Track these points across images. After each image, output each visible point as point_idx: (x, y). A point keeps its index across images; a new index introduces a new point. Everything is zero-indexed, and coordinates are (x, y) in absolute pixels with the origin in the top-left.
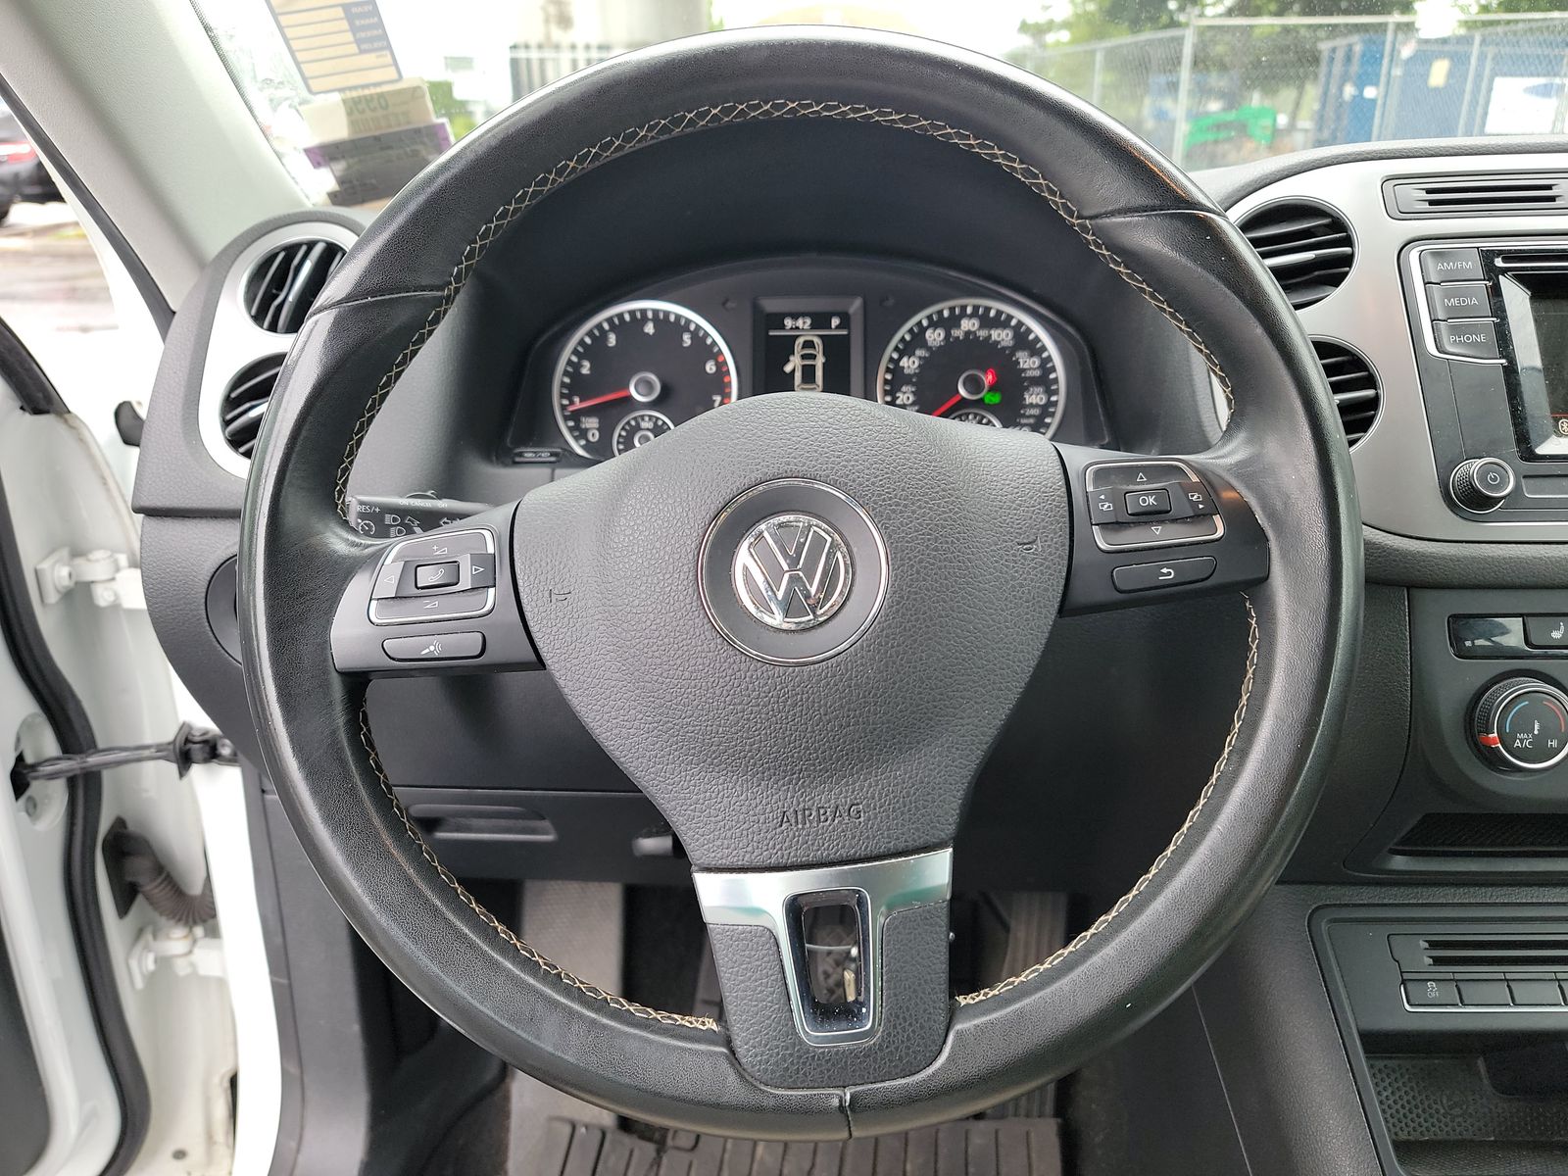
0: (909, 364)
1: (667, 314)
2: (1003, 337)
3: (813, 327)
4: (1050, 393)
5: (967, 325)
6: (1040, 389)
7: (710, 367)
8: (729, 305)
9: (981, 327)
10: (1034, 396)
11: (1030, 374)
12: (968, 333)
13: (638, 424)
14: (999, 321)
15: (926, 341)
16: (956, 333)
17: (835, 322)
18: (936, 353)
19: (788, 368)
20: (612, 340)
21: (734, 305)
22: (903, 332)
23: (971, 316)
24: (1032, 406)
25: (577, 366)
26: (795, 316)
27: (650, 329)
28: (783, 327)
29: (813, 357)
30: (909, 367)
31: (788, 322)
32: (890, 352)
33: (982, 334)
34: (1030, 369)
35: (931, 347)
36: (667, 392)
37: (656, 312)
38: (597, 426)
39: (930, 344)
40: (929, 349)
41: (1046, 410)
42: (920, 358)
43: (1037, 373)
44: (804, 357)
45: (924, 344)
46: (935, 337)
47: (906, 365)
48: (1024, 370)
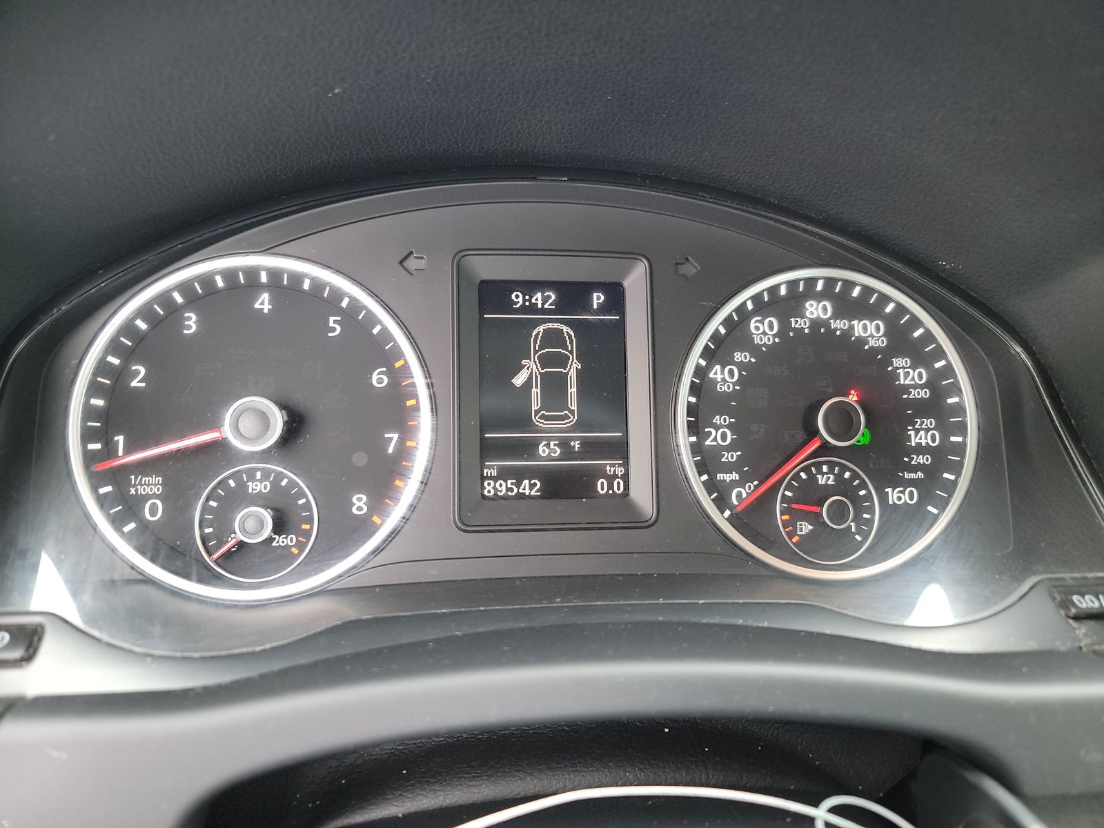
0: (724, 378)
1: (297, 278)
2: (870, 332)
3: (560, 308)
4: (945, 428)
5: (815, 310)
6: (929, 422)
7: (379, 379)
8: (412, 263)
9: (836, 316)
10: (922, 433)
11: (915, 394)
12: (816, 324)
13: (242, 485)
14: (864, 308)
15: (749, 336)
16: (798, 323)
17: (598, 299)
18: (766, 357)
19: (519, 380)
20: (192, 322)
21: (421, 264)
22: (716, 324)
23: (820, 297)
24: (920, 449)
25: (120, 376)
26: (529, 287)
27: (264, 303)
28: (508, 307)
29: (563, 361)
30: (724, 380)
31: (518, 298)
32: (695, 358)
33: (839, 325)
34: (915, 387)
35: (759, 346)
36: (296, 425)
37: (275, 274)
38: (158, 490)
39: (757, 340)
40: (754, 349)
41: (944, 457)
42: (741, 365)
43: (924, 394)
44: (545, 361)
45: (746, 343)
46: (764, 330)
47: (719, 377)
48: (906, 389)
